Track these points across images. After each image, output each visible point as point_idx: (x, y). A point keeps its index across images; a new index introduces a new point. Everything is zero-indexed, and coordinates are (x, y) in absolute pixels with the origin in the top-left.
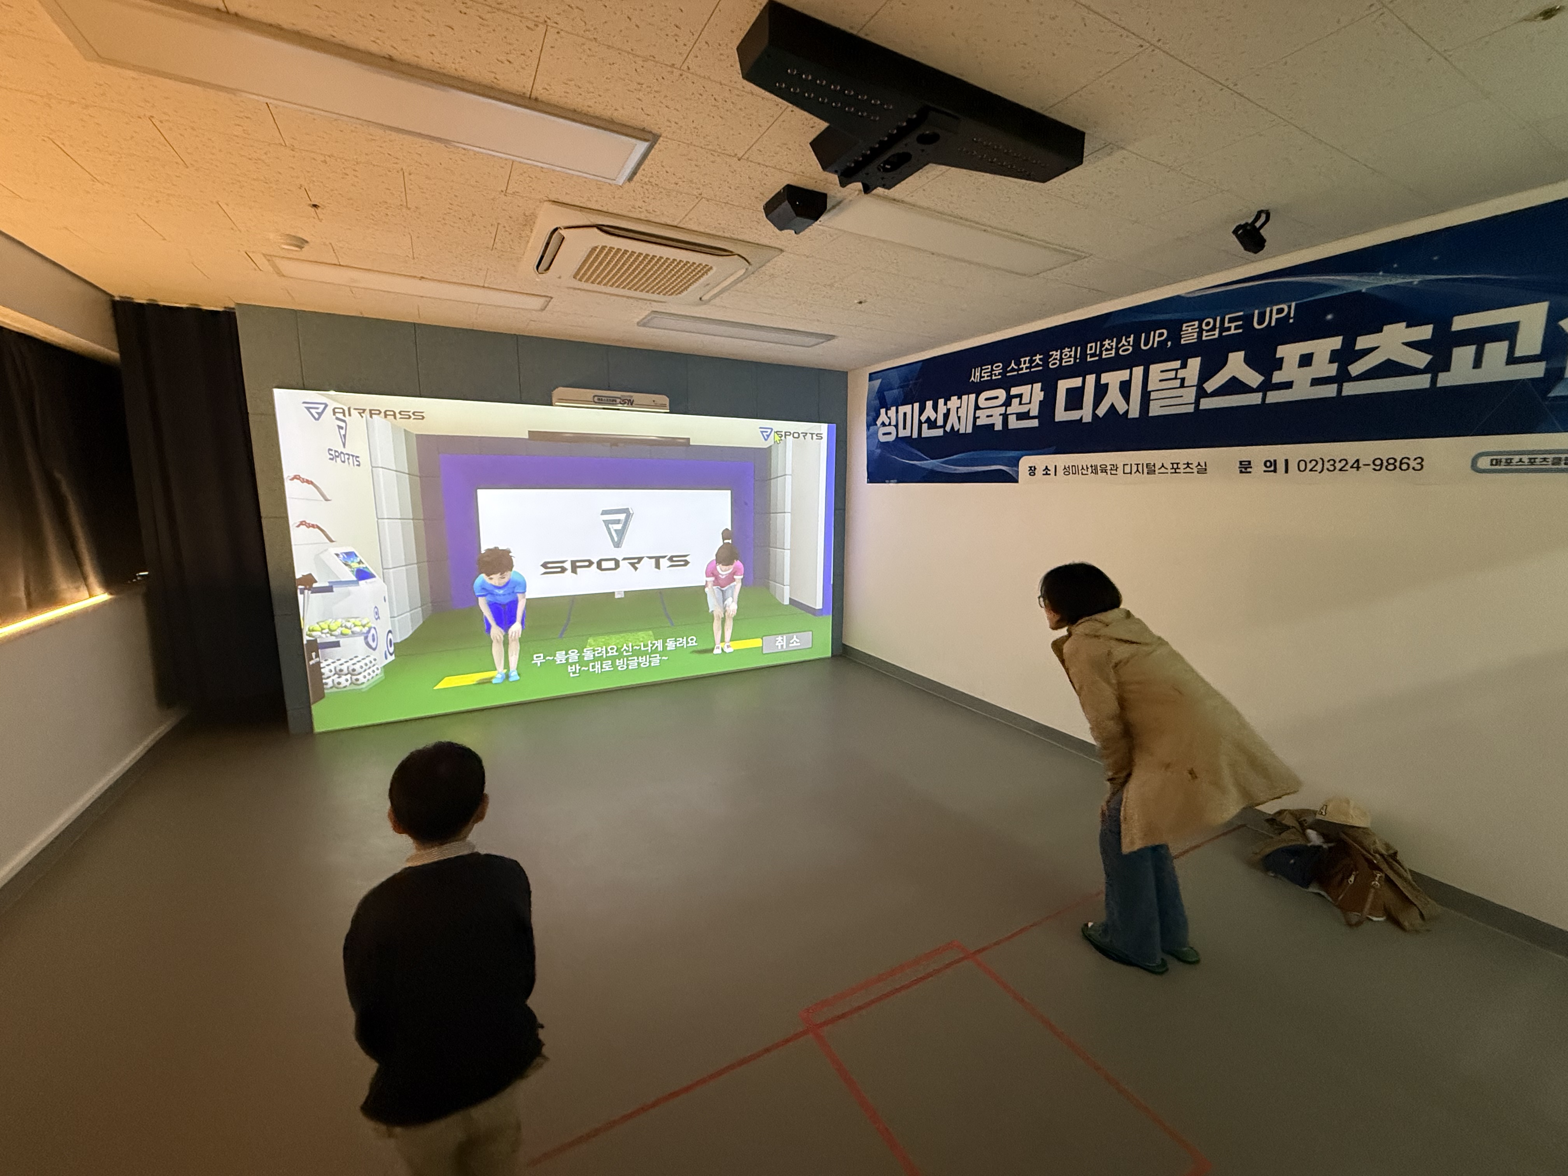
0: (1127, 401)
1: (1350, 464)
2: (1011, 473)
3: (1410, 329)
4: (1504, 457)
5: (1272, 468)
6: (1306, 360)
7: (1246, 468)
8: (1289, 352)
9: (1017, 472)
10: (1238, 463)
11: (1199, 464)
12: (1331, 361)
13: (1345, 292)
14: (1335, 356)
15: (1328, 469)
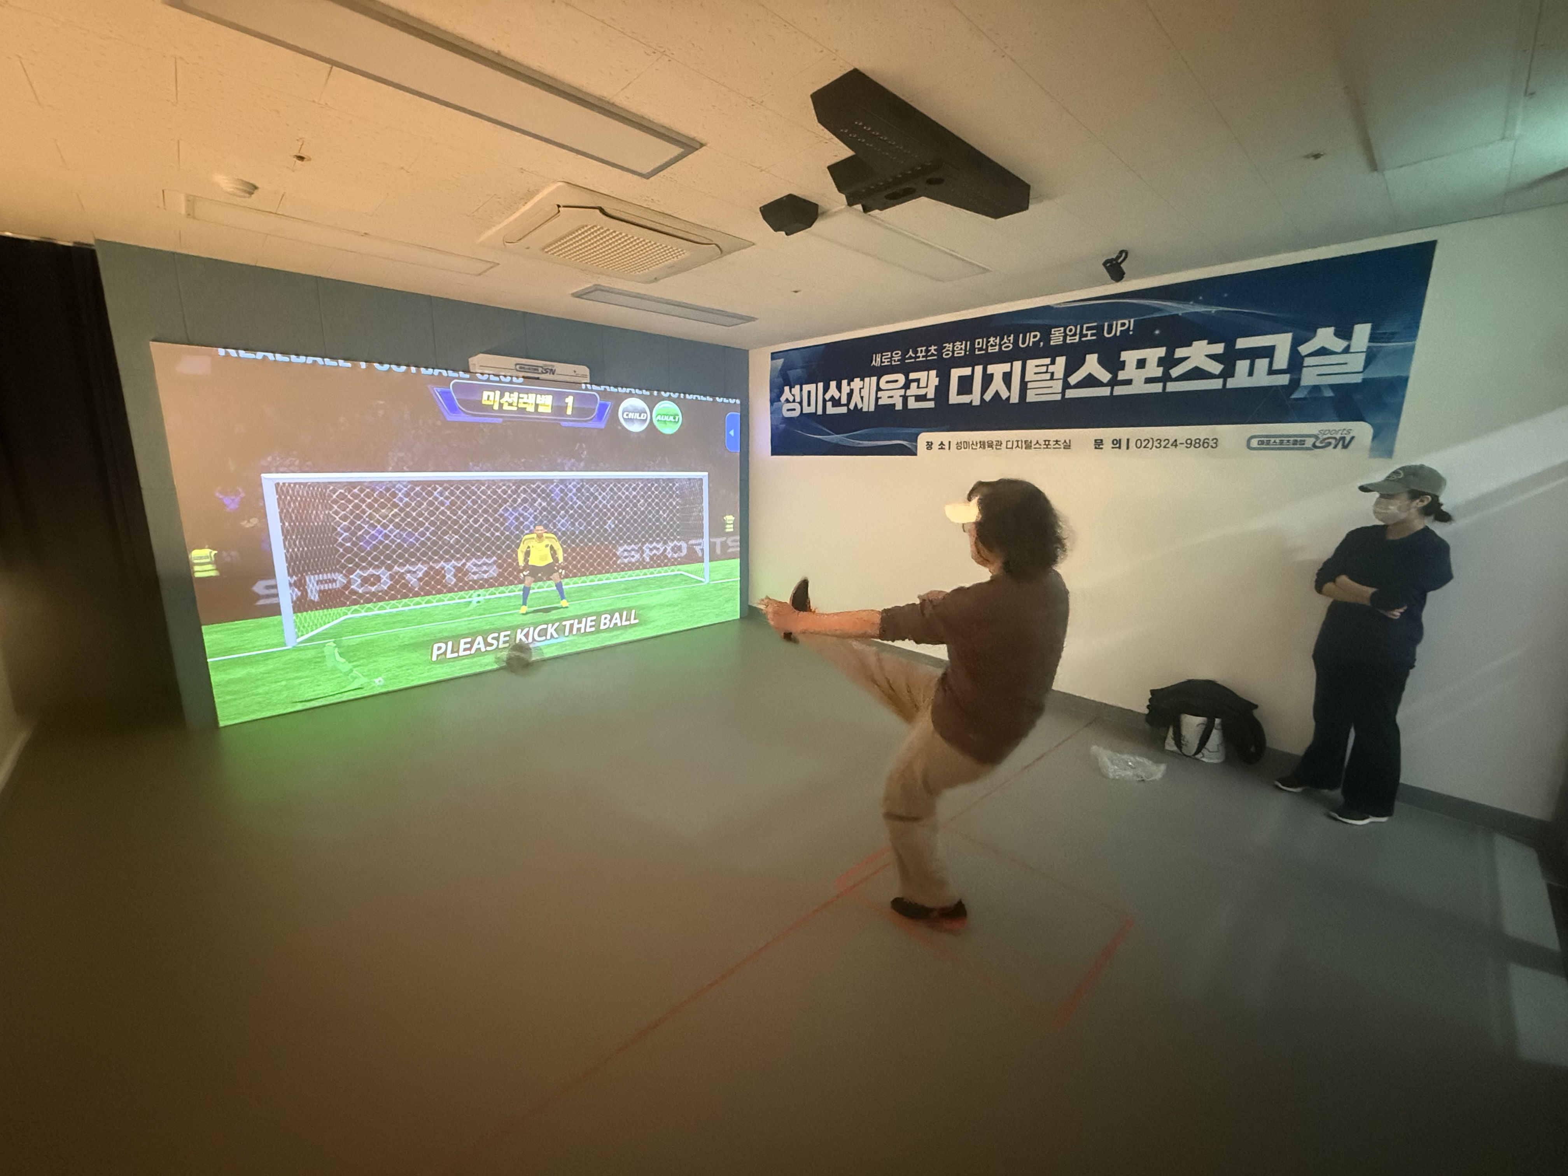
0: (1009, 389)
1: (1170, 444)
2: (910, 446)
3: (1210, 346)
4: (1265, 439)
5: (1118, 445)
6: (1141, 364)
7: (1099, 445)
8: (1130, 357)
9: (916, 447)
10: (1094, 442)
11: (1065, 442)
12: (1158, 366)
13: (1167, 314)
14: (1161, 362)
15: (1156, 447)
